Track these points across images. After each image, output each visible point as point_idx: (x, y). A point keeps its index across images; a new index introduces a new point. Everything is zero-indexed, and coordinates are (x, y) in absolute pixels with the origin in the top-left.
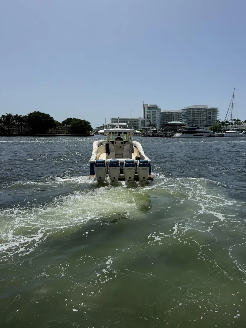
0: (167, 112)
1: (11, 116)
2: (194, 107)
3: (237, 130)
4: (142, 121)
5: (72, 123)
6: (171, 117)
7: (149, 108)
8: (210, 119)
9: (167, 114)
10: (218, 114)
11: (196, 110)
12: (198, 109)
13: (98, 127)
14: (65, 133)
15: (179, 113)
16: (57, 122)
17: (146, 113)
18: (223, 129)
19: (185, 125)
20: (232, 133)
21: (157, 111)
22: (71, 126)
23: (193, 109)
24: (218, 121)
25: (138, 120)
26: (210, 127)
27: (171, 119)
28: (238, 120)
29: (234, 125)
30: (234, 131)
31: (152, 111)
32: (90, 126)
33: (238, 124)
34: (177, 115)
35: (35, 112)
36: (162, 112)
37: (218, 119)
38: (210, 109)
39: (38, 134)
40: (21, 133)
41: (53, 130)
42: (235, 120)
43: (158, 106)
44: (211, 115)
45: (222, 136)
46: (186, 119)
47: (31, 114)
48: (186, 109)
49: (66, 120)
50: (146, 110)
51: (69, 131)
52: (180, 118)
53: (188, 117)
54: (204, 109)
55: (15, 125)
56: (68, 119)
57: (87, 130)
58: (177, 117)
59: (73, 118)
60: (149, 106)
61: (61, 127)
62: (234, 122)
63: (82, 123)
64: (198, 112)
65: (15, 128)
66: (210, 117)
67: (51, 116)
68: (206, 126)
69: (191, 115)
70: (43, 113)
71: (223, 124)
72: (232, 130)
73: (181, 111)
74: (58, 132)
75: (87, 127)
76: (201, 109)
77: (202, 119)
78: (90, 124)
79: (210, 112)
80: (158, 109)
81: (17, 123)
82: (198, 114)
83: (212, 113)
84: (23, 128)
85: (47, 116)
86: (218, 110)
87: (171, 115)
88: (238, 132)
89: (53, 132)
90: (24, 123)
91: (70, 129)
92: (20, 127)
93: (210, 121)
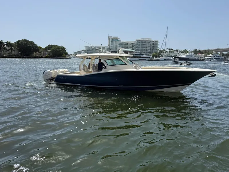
0: (124, 43)
1: (3, 42)
2: (143, 40)
3: (169, 56)
4: (107, 48)
5: (52, 49)
6: (127, 46)
7: (112, 39)
8: (153, 48)
9: (124, 44)
10: (158, 45)
11: (143, 42)
12: (145, 41)
13: (76, 52)
14: (47, 56)
15: (133, 44)
16: (41, 47)
17: (110, 43)
18: (161, 55)
19: (133, 52)
20: (165, 58)
21: (118, 42)
22: (51, 51)
23: (142, 41)
24: (158, 49)
25: (105, 48)
26: (152, 54)
27: (127, 48)
28: (172, 49)
29: (168, 53)
30: (167, 57)
31: (114, 41)
32: (66, 51)
33: (171, 52)
34: (131, 45)
35: (23, 40)
36: (121, 42)
37: (158, 48)
38: (153, 41)
39: (25, 57)
40: (12, 55)
41: (37, 54)
42: (169, 49)
43: (119, 38)
44: (154, 46)
45: (159, 60)
46: (137, 48)
47: (19, 41)
48: (137, 41)
49: (48, 46)
50: (110, 41)
51: (49, 54)
52: (133, 47)
53: (138, 47)
54: (149, 41)
55: (6, 49)
56: (49, 45)
57: (64, 54)
58: (131, 46)
59: (53, 45)
60: (112, 38)
61: (44, 52)
62: (169, 50)
63: (59, 48)
64: (145, 43)
65: (7, 51)
66: (153, 47)
67: (35, 43)
68: (150, 53)
69: (140, 45)
70: (29, 41)
71: (161, 52)
72: (166, 56)
73: (134, 42)
74: (41, 55)
75: (63, 52)
76: (147, 41)
77: (148, 48)
78: (66, 50)
79: (153, 43)
80: (119, 40)
81: (8, 48)
82: (145, 44)
83: (154, 44)
84: (13, 52)
85: (32, 43)
86: (159, 42)
87: (127, 45)
88: (169, 57)
89: (38, 55)
90: (14, 48)
91: (50, 53)
92: (10, 51)
93: (153, 50)
